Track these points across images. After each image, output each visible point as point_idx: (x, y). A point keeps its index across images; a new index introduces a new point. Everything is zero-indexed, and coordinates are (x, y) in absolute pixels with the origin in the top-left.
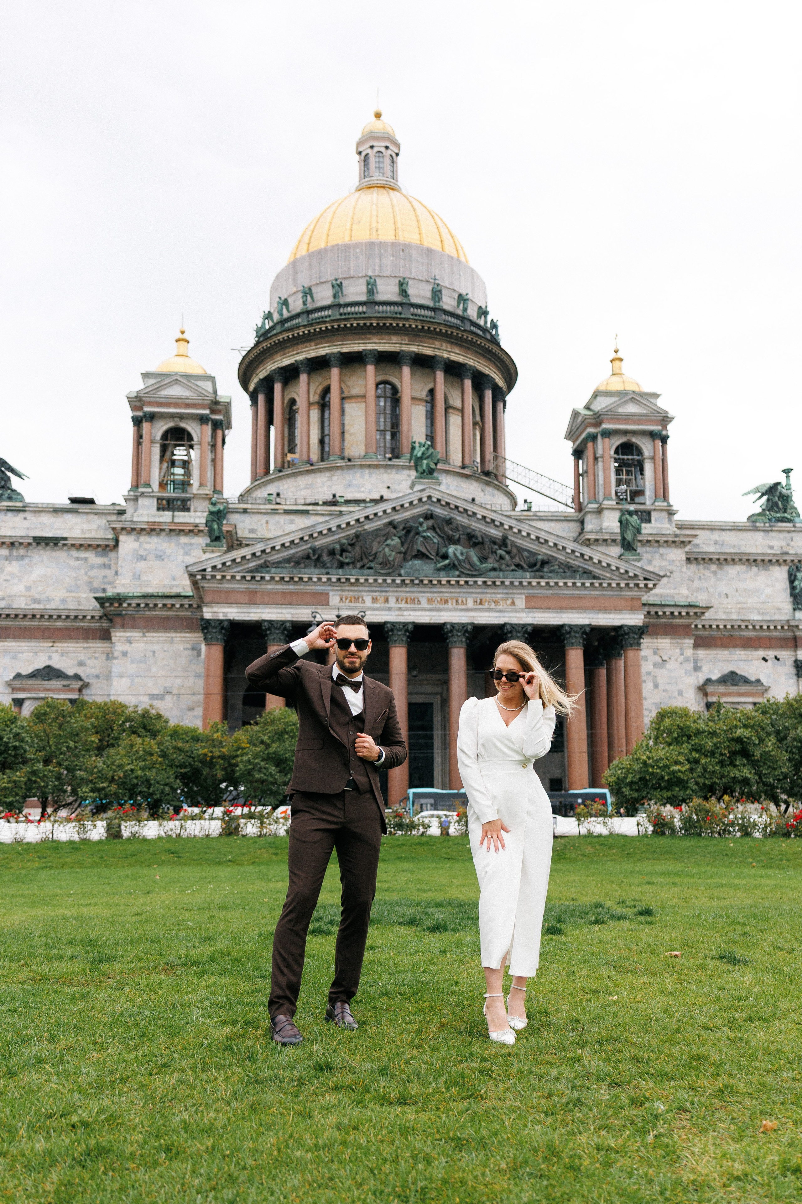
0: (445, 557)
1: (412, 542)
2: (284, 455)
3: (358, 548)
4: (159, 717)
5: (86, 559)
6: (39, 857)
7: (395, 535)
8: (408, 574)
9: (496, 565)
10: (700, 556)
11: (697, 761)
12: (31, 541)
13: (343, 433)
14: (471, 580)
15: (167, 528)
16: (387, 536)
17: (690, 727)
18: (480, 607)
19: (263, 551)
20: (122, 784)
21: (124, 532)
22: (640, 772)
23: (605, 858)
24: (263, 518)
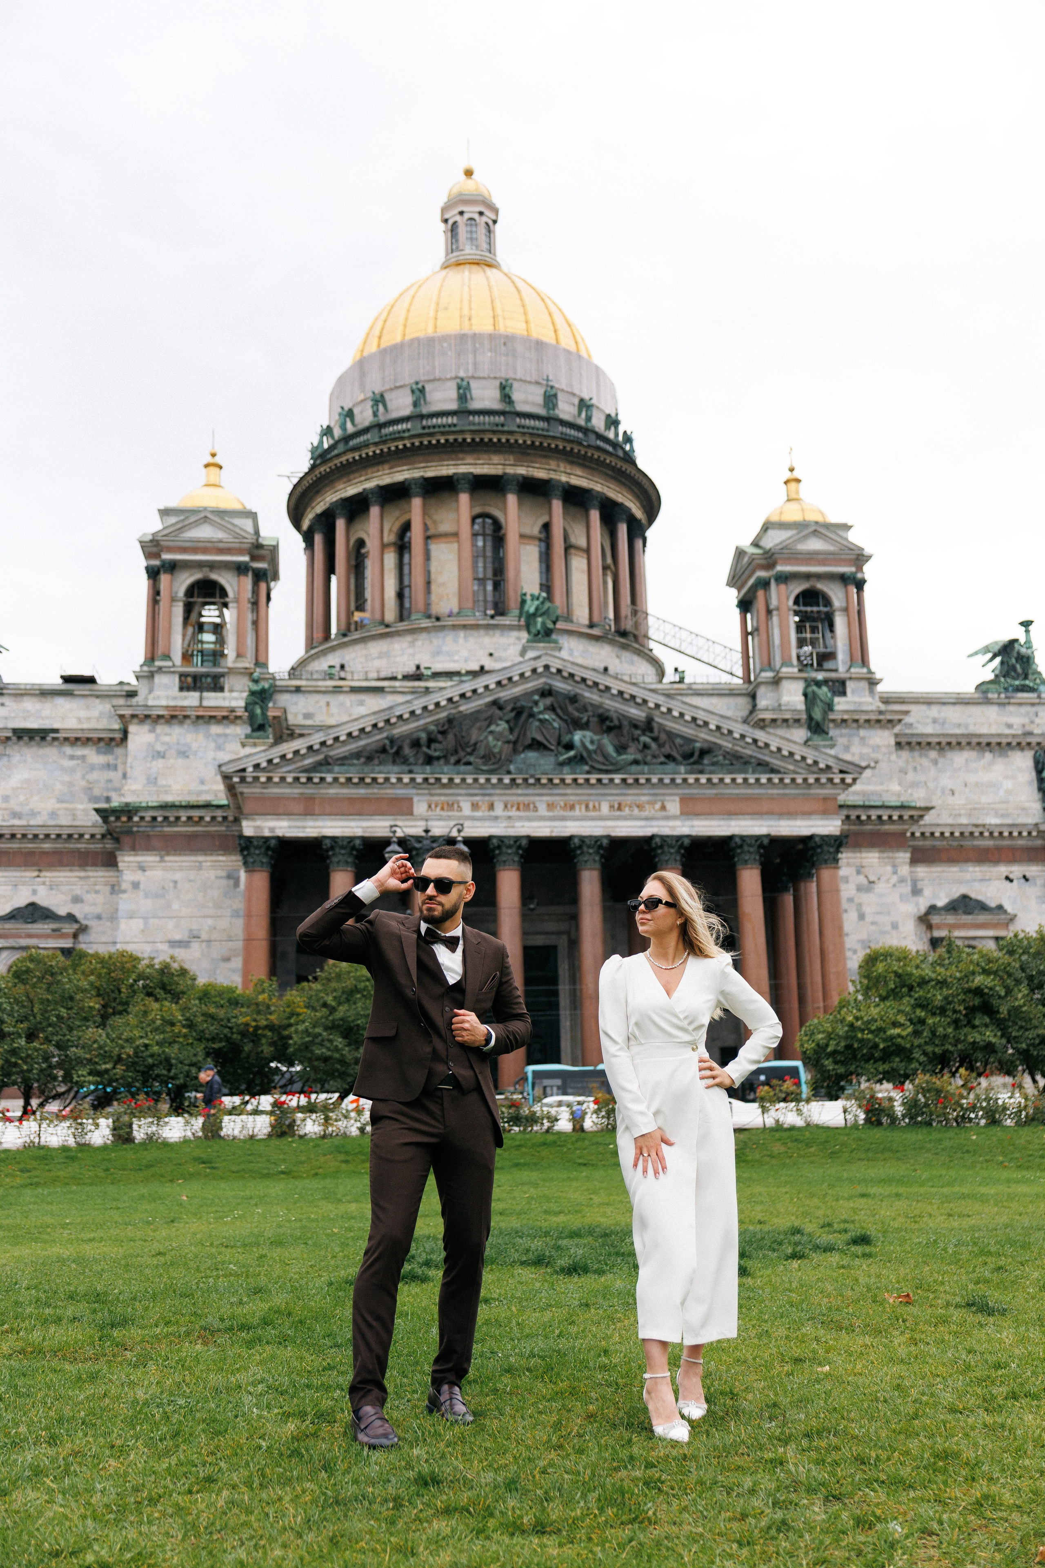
0: (569, 746)
1: (524, 728)
2: (350, 614)
3: (450, 737)
4: (183, 972)
5: (83, 758)
6: (22, 1171)
7: (501, 719)
8: (520, 771)
9: (639, 757)
10: (914, 740)
11: (922, 1022)
12: (10, 734)
13: (428, 583)
14: (605, 777)
15: (193, 714)
16: (491, 721)
17: (911, 974)
18: (618, 813)
19: (323, 744)
20: (132, 1066)
21: (135, 720)
22: (847, 1038)
23: (801, 1160)
24: (323, 699)
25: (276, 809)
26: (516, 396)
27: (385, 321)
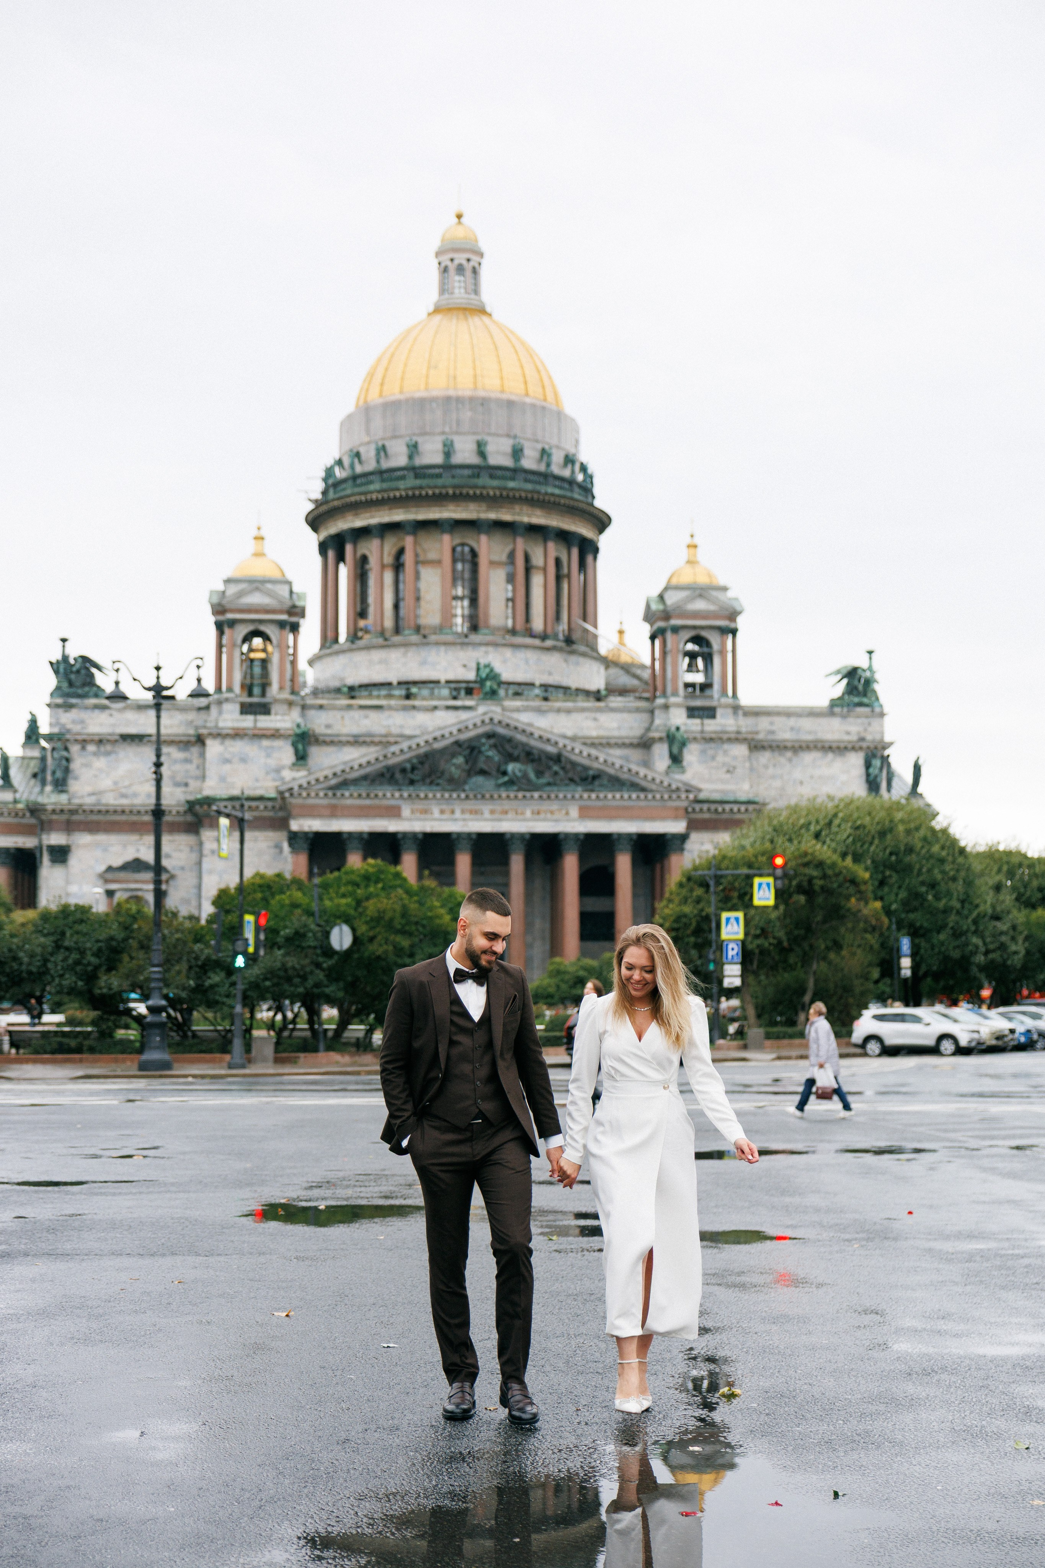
0: (505, 773)
1: (475, 761)
2: (355, 623)
3: (427, 766)
5: (169, 754)
7: (460, 754)
8: (471, 790)
9: (551, 780)
10: (774, 744)
12: (117, 737)
14: (528, 794)
15: (250, 732)
16: (454, 755)
18: (536, 817)
19: (343, 771)
21: (210, 734)
24: (338, 714)
25: (311, 812)
26: (490, 449)
27: (386, 369)
